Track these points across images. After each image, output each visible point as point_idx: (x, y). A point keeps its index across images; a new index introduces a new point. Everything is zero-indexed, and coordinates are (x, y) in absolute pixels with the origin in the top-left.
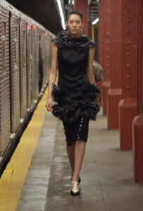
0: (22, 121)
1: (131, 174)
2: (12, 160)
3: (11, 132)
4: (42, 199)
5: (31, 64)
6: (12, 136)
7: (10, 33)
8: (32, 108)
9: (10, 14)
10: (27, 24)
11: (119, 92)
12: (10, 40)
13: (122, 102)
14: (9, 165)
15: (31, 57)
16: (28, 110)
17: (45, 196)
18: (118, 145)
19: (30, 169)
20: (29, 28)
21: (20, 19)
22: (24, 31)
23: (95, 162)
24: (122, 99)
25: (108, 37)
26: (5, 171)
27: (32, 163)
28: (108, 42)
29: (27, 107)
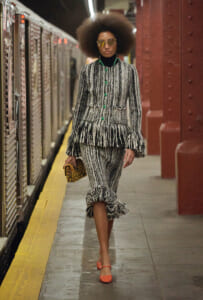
0: (53, 145)
1: (174, 205)
2: (45, 189)
3: (43, 158)
4: (80, 232)
5: (62, 81)
6: (44, 162)
7: (41, 51)
8: (63, 129)
9: (42, 30)
10: (58, 38)
11: (160, 114)
12: (41, 59)
13: (163, 126)
14: (42, 195)
15: (62, 74)
16: (59, 132)
17: (83, 229)
18: (159, 172)
19: (65, 199)
20: (60, 42)
21: (51, 34)
22: (55, 47)
23: (135, 192)
24: (164, 122)
25: (147, 52)
26: (39, 202)
27: (66, 193)
28: (148, 58)
29: (59, 128)
